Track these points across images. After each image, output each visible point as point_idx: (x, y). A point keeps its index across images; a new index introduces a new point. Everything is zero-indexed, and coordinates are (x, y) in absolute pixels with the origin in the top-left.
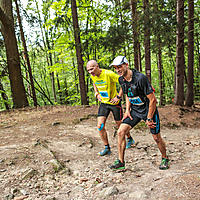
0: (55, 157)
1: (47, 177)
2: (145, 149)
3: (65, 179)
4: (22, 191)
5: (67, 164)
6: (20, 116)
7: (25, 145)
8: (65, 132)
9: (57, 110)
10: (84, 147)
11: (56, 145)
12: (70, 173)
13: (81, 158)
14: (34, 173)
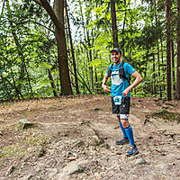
1: (91, 148)
2: (172, 136)
3: (104, 151)
4: (74, 154)
5: (105, 140)
6: (67, 101)
7: (74, 123)
8: (103, 116)
10: (118, 130)
11: (97, 125)
12: (108, 147)
13: (116, 137)
14: (81, 144)
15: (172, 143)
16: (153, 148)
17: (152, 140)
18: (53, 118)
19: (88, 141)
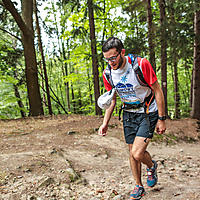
0: (71, 166)
1: (63, 186)
2: (162, 162)
3: (81, 189)
4: (38, 199)
5: (82, 174)
6: (36, 124)
7: (41, 153)
9: (72, 119)
10: (99, 158)
11: (72, 154)
12: (86, 183)
14: (50, 181)
18: (15, 147)
19: (59, 176)
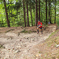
8: (2, 35)
10: (9, 40)
13: (8, 43)
15: (28, 41)
16: (22, 44)
17: (21, 41)
